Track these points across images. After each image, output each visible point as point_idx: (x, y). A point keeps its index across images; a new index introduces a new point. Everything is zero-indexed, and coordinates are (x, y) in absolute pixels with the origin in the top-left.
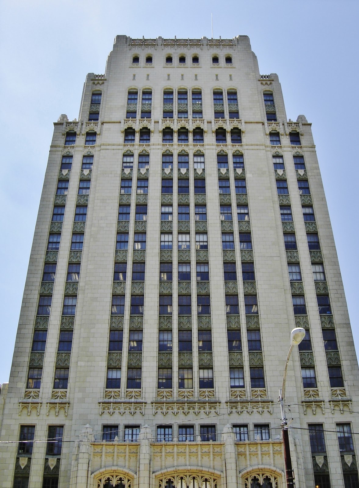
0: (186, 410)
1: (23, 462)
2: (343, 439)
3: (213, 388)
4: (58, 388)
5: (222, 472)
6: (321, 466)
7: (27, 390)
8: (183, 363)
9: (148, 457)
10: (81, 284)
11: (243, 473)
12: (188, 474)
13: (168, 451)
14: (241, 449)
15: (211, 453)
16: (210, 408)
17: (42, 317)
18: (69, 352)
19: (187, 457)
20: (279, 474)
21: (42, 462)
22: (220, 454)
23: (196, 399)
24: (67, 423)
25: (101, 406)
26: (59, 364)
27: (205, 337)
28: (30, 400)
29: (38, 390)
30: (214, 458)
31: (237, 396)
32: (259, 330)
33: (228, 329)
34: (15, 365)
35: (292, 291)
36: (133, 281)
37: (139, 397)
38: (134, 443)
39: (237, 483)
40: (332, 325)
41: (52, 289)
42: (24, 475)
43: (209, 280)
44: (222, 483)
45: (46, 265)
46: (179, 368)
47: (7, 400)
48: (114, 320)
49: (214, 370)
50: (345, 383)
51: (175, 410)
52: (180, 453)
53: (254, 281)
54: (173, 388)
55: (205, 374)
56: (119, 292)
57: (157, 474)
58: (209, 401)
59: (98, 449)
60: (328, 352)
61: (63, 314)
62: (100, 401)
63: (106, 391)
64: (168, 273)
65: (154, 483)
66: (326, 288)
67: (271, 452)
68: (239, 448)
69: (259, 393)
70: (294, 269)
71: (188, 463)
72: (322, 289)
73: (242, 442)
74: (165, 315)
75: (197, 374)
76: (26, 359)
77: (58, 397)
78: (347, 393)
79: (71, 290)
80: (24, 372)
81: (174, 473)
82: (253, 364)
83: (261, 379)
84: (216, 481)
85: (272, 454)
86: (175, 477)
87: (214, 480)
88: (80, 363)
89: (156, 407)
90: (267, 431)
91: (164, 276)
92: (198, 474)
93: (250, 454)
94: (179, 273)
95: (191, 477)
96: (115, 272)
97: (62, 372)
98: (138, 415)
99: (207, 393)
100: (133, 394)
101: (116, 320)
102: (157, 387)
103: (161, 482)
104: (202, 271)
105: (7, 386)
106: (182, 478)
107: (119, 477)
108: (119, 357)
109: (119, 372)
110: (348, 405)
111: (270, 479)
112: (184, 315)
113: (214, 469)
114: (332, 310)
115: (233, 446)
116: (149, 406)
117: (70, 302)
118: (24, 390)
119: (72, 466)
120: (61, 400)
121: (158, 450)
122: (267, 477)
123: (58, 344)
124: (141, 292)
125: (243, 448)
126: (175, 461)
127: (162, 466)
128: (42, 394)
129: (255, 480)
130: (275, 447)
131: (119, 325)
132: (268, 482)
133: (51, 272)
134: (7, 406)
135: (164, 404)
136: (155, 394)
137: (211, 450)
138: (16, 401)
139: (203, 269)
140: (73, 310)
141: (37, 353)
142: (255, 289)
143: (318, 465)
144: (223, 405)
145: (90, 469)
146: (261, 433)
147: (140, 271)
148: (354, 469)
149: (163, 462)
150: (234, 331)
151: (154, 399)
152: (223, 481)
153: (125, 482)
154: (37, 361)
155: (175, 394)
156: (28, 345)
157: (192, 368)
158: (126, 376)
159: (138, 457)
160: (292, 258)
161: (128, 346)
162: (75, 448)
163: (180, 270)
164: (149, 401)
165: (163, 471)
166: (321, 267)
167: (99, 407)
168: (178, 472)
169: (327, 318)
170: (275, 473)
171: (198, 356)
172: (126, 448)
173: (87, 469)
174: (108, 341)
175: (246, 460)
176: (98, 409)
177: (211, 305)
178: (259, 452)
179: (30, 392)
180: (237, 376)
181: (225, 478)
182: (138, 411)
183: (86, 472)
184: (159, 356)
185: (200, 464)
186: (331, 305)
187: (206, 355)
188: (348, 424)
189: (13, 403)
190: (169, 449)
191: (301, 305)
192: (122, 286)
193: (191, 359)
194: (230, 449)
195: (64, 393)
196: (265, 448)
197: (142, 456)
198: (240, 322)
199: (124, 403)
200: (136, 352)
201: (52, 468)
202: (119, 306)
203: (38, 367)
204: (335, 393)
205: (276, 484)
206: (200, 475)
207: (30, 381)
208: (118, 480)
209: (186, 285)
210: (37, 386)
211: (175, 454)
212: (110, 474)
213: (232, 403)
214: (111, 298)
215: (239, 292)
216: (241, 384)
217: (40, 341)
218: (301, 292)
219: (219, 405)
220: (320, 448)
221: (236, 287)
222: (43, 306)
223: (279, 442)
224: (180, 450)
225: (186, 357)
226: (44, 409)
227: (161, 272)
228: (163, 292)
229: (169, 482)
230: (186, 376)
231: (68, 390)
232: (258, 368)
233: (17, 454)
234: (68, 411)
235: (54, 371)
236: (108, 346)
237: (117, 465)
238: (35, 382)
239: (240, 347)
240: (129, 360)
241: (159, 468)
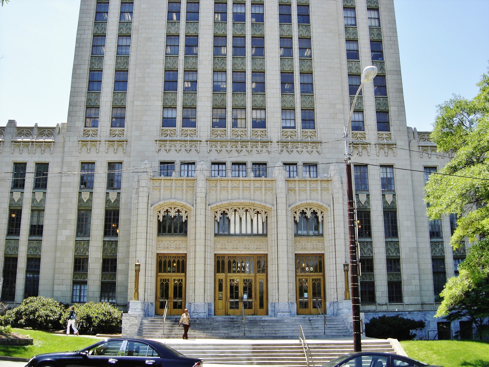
0: (239, 148)
1: (86, 196)
2: (385, 180)
3: (265, 128)
4: (116, 127)
5: (273, 205)
6: (363, 203)
7: (86, 128)
8: (237, 103)
9: (204, 190)
10: (135, 24)
11: (292, 206)
12: (241, 207)
13: (222, 186)
14: (291, 185)
15: (263, 189)
16: (262, 147)
17: (96, 57)
18: (125, 92)
19: (241, 191)
20: (325, 208)
21: (103, 196)
22: (271, 189)
23: (249, 138)
24: (125, 160)
25: (158, 144)
26: (116, 104)
27: (259, 79)
28: (89, 139)
29: (96, 128)
30: (266, 193)
31: (288, 136)
32: (312, 73)
33: (282, 71)
34: (72, 105)
35: (347, 36)
36: (187, 21)
37: (194, 135)
38: (190, 178)
39: (287, 216)
40: (383, 71)
41: (105, 29)
42: (87, 208)
43: (263, 22)
44: (273, 215)
45: (98, 4)
46: (233, 109)
47: (67, 139)
48: (168, 61)
49: (266, 111)
50: (391, 128)
51: (229, 148)
52: (234, 187)
53: (309, 24)
54: (227, 127)
55: (258, 114)
56: (173, 33)
57: (212, 206)
58: (262, 141)
59: (157, 183)
60: (377, 97)
61: (117, 54)
62: (156, 139)
63: (162, 130)
64: (222, 14)
65: (210, 215)
66: (379, 34)
67: (319, 188)
68: (289, 184)
69: (309, 134)
70: (350, 14)
71: (241, 197)
72: (376, 36)
73: (292, 179)
74: (219, 56)
75: (250, 115)
76: (82, 99)
77: (116, 135)
78: (393, 137)
79: (125, 30)
80: (81, 112)
81: (228, 205)
82: (304, 106)
83: (312, 121)
84: (267, 213)
85: (319, 191)
86: (230, 210)
87: (265, 213)
88: (136, 103)
89: (211, 145)
90: (315, 170)
91: (219, 17)
92: (251, 207)
93: (299, 190)
94: (234, 14)
95: (243, 209)
96: (169, 12)
97: (119, 111)
98: (193, 152)
99: (259, 133)
100: (189, 132)
101: (170, 60)
102: (211, 126)
103: (216, 213)
104: (256, 12)
105: (66, 126)
106: (235, 210)
107: (177, 209)
108: (175, 97)
109: (174, 111)
110: (393, 148)
111: (317, 213)
112: (238, 57)
113: (266, 202)
114: (384, 56)
115: (284, 182)
116: (204, 144)
117: (124, 42)
118: (83, 128)
119: (133, 199)
120: (119, 138)
121: (214, 185)
122: (314, 211)
123: (113, 84)
124: (195, 32)
125: (293, 184)
126: (230, 195)
127: (217, 199)
128: (100, 132)
129: (303, 213)
130: (322, 184)
131: (173, 66)
132: (315, 215)
133: (103, 11)
134: (67, 144)
135: (218, 142)
136: (209, 133)
137: (263, 186)
138: (75, 139)
139: (258, 10)
140: (127, 51)
141: (93, 93)
142: (310, 32)
143: (361, 202)
144: (275, 145)
145: (150, 201)
146: (310, 171)
147: (194, 11)
148: (393, 207)
149: (218, 196)
150: (287, 74)
151: (209, 138)
152: (274, 213)
153: (183, 214)
154: (93, 101)
155: (229, 133)
156: (84, 85)
157: (245, 109)
158: (182, 115)
159: (195, 190)
160: (348, 3)
161: (183, 86)
162: (134, 182)
163: (235, 11)
164: (204, 140)
165: (218, 204)
166: (376, 13)
167: (155, 145)
168: (232, 205)
169: (378, 64)
170: (322, 207)
171: (251, 96)
172: (183, 182)
173: (147, 202)
174: (163, 81)
175: (295, 195)
176: (155, 147)
177: (265, 47)
178: (308, 189)
179: (89, 131)
180: (288, 117)
181: (275, 211)
182: (193, 149)
183: (146, 204)
184: (213, 97)
185: (252, 198)
186: (384, 52)
187: (259, 96)
188: (391, 166)
189: (73, 141)
190: (224, 184)
191: (354, 50)
192: (176, 26)
193: (244, 100)
194: (281, 185)
195: (121, 131)
196: (314, 185)
197: (198, 190)
198: (293, 64)
199: (180, 141)
200: (191, 92)
201: (113, 201)
202: (174, 47)
203: (94, 106)
204: (381, 136)
205: (323, 217)
206: (253, 208)
207: (88, 120)
208: (176, 212)
209: (241, 27)
210: (95, 125)
211: (230, 188)
212: (168, 206)
213: (284, 143)
214: (165, 38)
215: (293, 35)
216: (292, 125)
217: (96, 81)
218: (355, 37)
219: (271, 145)
220: (363, 187)
221: (290, 30)
222: (97, 46)
223: (327, 180)
224: (234, 185)
225: (239, 97)
226: (103, 147)
227: (215, 13)
228: (217, 32)
229: (224, 213)
230: (239, 117)
231: (125, 129)
232: (310, 110)
233: (79, 189)
234: (126, 148)
235: (111, 110)
236: (163, 86)
237: (175, 198)
238: (92, 121)
239: (292, 90)
240: (184, 100)
241: (215, 201)
